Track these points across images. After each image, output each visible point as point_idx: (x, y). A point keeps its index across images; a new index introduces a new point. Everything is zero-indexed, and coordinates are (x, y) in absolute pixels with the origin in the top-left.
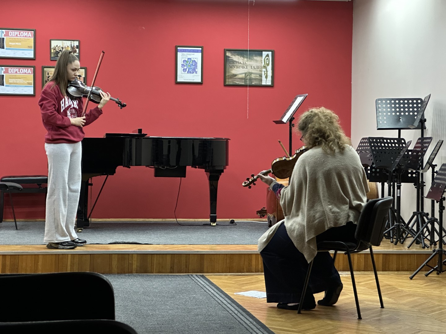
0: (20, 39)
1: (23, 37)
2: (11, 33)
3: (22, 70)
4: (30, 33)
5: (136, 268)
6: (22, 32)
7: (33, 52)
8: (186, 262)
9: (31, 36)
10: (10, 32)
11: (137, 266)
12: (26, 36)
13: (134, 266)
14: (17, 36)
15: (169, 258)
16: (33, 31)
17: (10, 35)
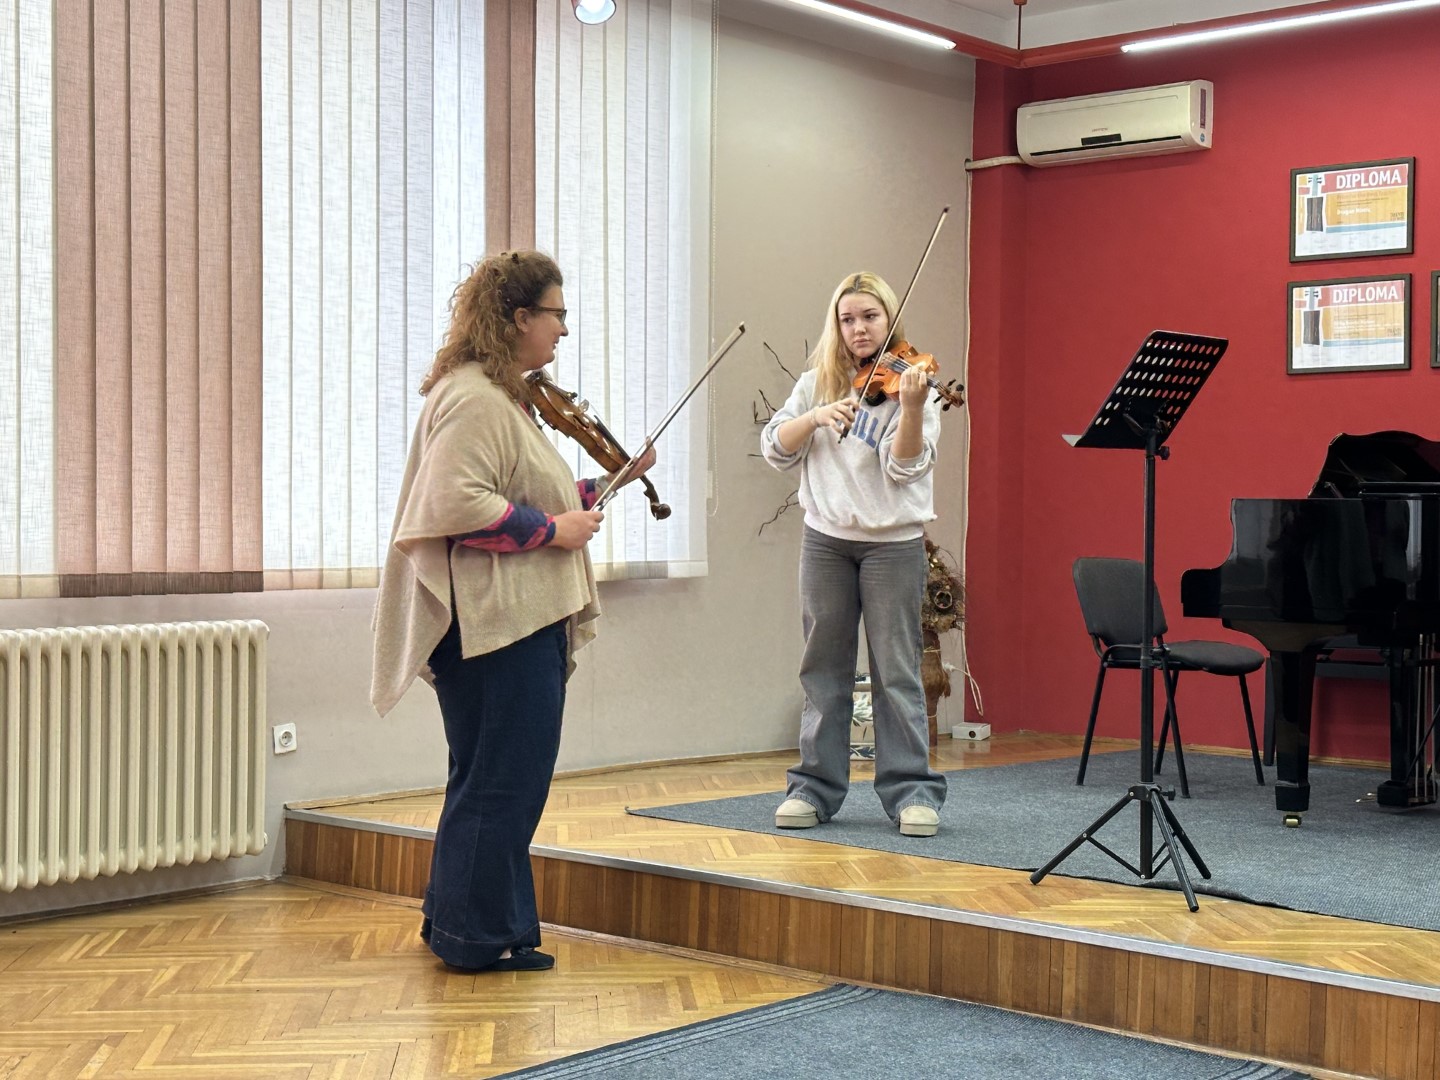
0: (1368, 194)
1: (1378, 185)
2: (1341, 180)
3: (1370, 292)
4: (1396, 172)
5: (1074, 996)
6: (1374, 171)
7: (1404, 230)
8: (1255, 1007)
9: (1400, 181)
10: (1338, 177)
11: (1077, 990)
12: (1385, 184)
13: (1068, 990)
14: (1359, 184)
15: (1188, 977)
16: (1407, 165)
17: (1338, 187)
